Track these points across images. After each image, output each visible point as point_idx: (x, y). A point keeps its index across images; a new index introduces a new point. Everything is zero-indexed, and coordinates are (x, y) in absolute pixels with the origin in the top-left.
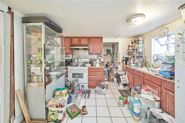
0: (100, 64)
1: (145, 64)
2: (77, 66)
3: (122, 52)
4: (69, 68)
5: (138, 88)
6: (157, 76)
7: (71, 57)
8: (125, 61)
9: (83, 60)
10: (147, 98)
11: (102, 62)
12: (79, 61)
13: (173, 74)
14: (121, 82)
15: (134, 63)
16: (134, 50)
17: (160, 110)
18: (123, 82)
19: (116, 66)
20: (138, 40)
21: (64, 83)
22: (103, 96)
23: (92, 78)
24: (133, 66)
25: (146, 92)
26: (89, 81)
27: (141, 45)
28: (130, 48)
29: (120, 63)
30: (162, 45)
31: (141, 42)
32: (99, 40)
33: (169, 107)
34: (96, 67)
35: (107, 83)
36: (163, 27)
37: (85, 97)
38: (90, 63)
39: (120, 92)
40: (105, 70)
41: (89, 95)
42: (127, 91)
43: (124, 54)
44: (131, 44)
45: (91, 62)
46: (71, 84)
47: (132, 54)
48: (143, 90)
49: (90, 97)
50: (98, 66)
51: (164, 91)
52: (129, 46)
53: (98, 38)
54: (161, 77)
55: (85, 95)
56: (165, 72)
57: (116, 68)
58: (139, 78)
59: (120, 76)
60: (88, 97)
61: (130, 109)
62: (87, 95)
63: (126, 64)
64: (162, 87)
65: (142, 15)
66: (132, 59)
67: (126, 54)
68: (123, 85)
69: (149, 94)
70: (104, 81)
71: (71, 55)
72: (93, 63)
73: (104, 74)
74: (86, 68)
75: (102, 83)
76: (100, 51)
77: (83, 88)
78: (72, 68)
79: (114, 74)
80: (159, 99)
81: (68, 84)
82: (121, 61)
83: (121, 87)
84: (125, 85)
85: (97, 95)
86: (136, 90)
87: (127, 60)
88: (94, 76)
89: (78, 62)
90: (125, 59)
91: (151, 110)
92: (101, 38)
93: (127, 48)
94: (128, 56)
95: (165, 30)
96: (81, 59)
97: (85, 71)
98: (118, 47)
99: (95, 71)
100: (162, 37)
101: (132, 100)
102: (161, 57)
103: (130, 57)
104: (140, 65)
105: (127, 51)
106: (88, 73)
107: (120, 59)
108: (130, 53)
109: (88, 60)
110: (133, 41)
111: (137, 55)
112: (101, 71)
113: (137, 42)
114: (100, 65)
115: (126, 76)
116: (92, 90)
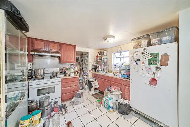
0: (75, 73)
1: (108, 71)
2: (43, 78)
3: (91, 61)
4: (32, 82)
5: (109, 89)
6: (120, 78)
7: (31, 66)
8: (94, 69)
9: (52, 70)
10: (117, 94)
11: (76, 71)
12: (46, 72)
13: (129, 76)
14: (92, 87)
15: (101, 70)
16: (101, 60)
17: (122, 99)
18: (94, 87)
19: (87, 74)
20: (104, 53)
21: (27, 106)
22: (81, 105)
23: (67, 89)
24: (101, 73)
25: (115, 90)
26: (62, 93)
27: (105, 57)
28: (98, 58)
29: (90, 71)
30: (116, 58)
31: (105, 54)
32: (73, 48)
33: (126, 96)
34: (71, 77)
35: (81, 91)
36: (119, 46)
37: (62, 114)
38: (61, 73)
39: (94, 96)
40: (80, 79)
41: (65, 110)
42: (98, 94)
43: (93, 63)
44: (98, 55)
45: (63, 72)
46: (38, 104)
47: (100, 63)
48: (113, 90)
49: (68, 111)
50: (73, 75)
51: (124, 86)
52: (97, 57)
53: (71, 45)
54: (122, 78)
55: (61, 111)
56: (124, 75)
57: (87, 75)
58: (108, 82)
59: (92, 82)
60: (66, 112)
61: (106, 106)
62: (63, 110)
63: (95, 71)
64: (123, 85)
65: (113, 37)
66: (99, 67)
67: (95, 63)
68: (94, 90)
69: (117, 91)
70: (79, 90)
71: (30, 64)
72: (66, 73)
73: (79, 83)
74: (59, 80)
75: (78, 92)
76: (74, 59)
77: (55, 104)
78: (37, 82)
79: (85, 81)
80: (121, 92)
81: (32, 106)
82: (91, 69)
83: (93, 92)
84: (95, 89)
85: (75, 106)
86: (108, 90)
87: (95, 68)
88: (69, 87)
89: (44, 73)
90: (94, 67)
91: (119, 101)
92: (75, 46)
93: (96, 58)
94: (96, 65)
95: (120, 49)
96: (47, 69)
97: (57, 83)
98: (88, 57)
99: (70, 81)
100: (118, 52)
101: (107, 99)
102: (117, 65)
103: (98, 65)
104: (106, 72)
105: (95, 60)
106: (62, 84)
107: (90, 67)
108: (98, 62)
109: (57, 70)
110: (100, 53)
111: (104, 63)
112: (76, 80)
113: (103, 54)
114: (75, 75)
115: (96, 82)
116: (67, 103)
